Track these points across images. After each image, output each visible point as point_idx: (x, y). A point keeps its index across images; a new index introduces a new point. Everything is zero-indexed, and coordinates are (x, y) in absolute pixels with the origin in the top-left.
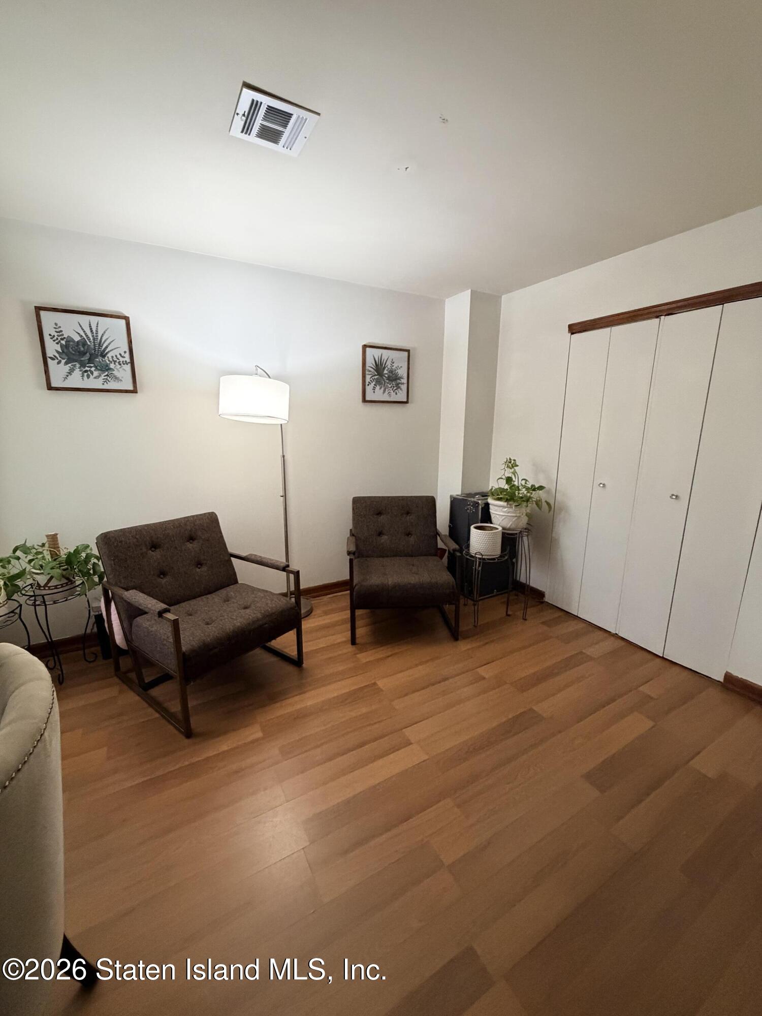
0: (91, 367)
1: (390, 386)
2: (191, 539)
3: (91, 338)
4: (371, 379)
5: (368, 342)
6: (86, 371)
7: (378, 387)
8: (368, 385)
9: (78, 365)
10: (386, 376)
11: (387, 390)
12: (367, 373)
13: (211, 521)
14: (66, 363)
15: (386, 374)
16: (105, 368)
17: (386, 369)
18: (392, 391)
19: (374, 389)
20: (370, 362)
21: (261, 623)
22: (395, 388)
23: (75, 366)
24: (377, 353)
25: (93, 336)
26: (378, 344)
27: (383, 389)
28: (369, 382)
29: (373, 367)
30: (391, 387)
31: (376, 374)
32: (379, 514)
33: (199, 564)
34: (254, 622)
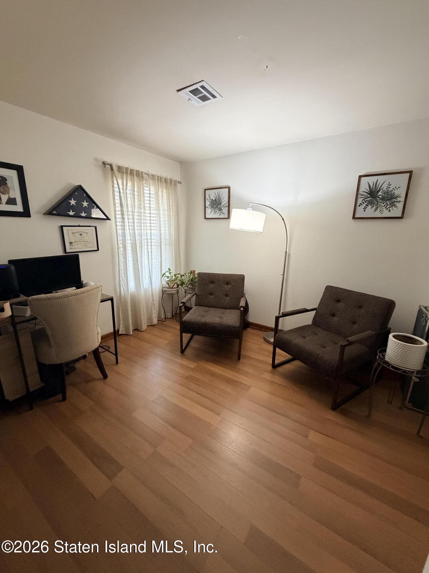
0: (216, 209)
1: (383, 205)
2: (228, 284)
3: (218, 198)
4: (363, 201)
5: (365, 173)
6: (215, 211)
7: (370, 207)
8: (359, 206)
9: (213, 209)
10: (380, 197)
11: (379, 208)
12: (359, 196)
13: (241, 279)
14: (211, 209)
15: (380, 195)
16: (220, 209)
17: (381, 191)
18: (385, 209)
19: (365, 208)
20: (364, 188)
21: (216, 325)
22: (388, 206)
23: (212, 209)
24: (372, 180)
25: (218, 197)
26: (377, 172)
27: (375, 208)
28: (360, 204)
29: (367, 191)
30: (385, 206)
31: (369, 196)
32: (338, 301)
33: (227, 295)
34: (214, 323)
